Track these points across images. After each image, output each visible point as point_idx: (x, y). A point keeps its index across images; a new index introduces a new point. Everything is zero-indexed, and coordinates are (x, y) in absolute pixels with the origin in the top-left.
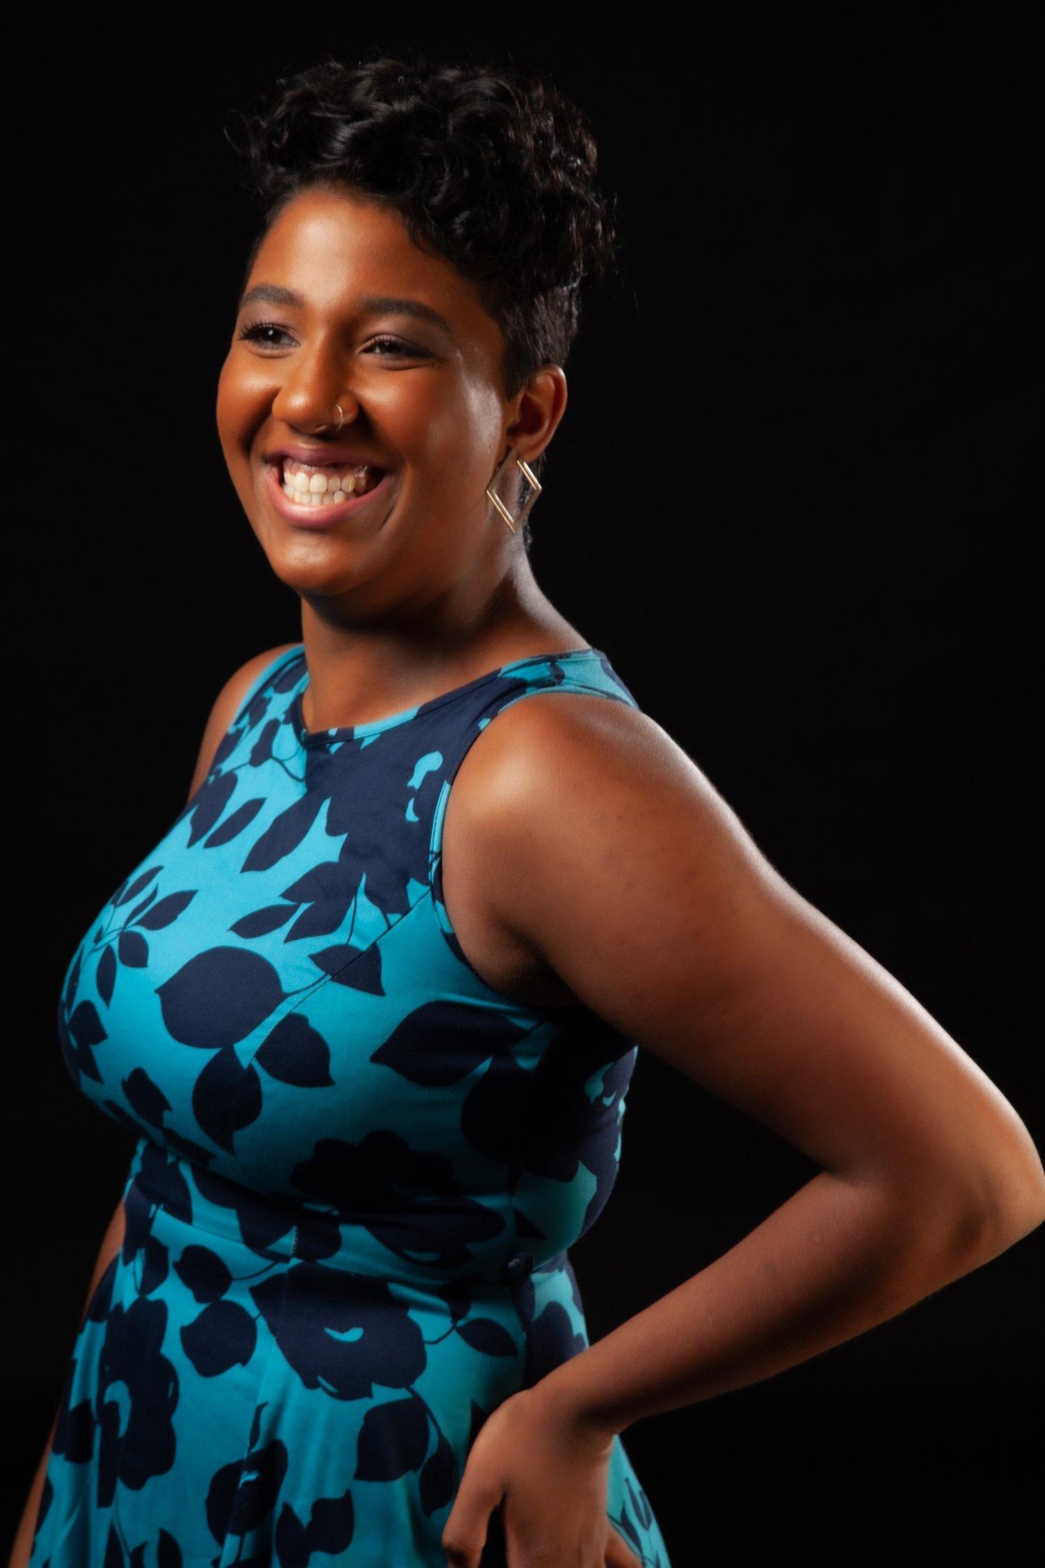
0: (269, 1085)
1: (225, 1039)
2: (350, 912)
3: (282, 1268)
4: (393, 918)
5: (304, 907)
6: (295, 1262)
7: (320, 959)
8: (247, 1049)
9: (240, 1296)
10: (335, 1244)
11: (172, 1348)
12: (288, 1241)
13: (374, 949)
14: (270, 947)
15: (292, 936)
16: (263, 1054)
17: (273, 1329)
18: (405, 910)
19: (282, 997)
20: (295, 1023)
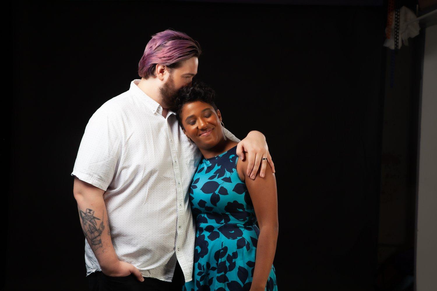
0: (221, 196)
1: (213, 191)
2: (225, 174)
3: (222, 225)
4: (231, 173)
5: (218, 174)
6: (224, 224)
7: (223, 180)
8: (217, 192)
9: (216, 230)
10: (229, 220)
11: (206, 239)
12: (223, 221)
13: (230, 177)
14: (215, 180)
15: (218, 178)
16: (219, 192)
17: (222, 233)
18: (233, 172)
19: (219, 185)
20: (222, 188)
